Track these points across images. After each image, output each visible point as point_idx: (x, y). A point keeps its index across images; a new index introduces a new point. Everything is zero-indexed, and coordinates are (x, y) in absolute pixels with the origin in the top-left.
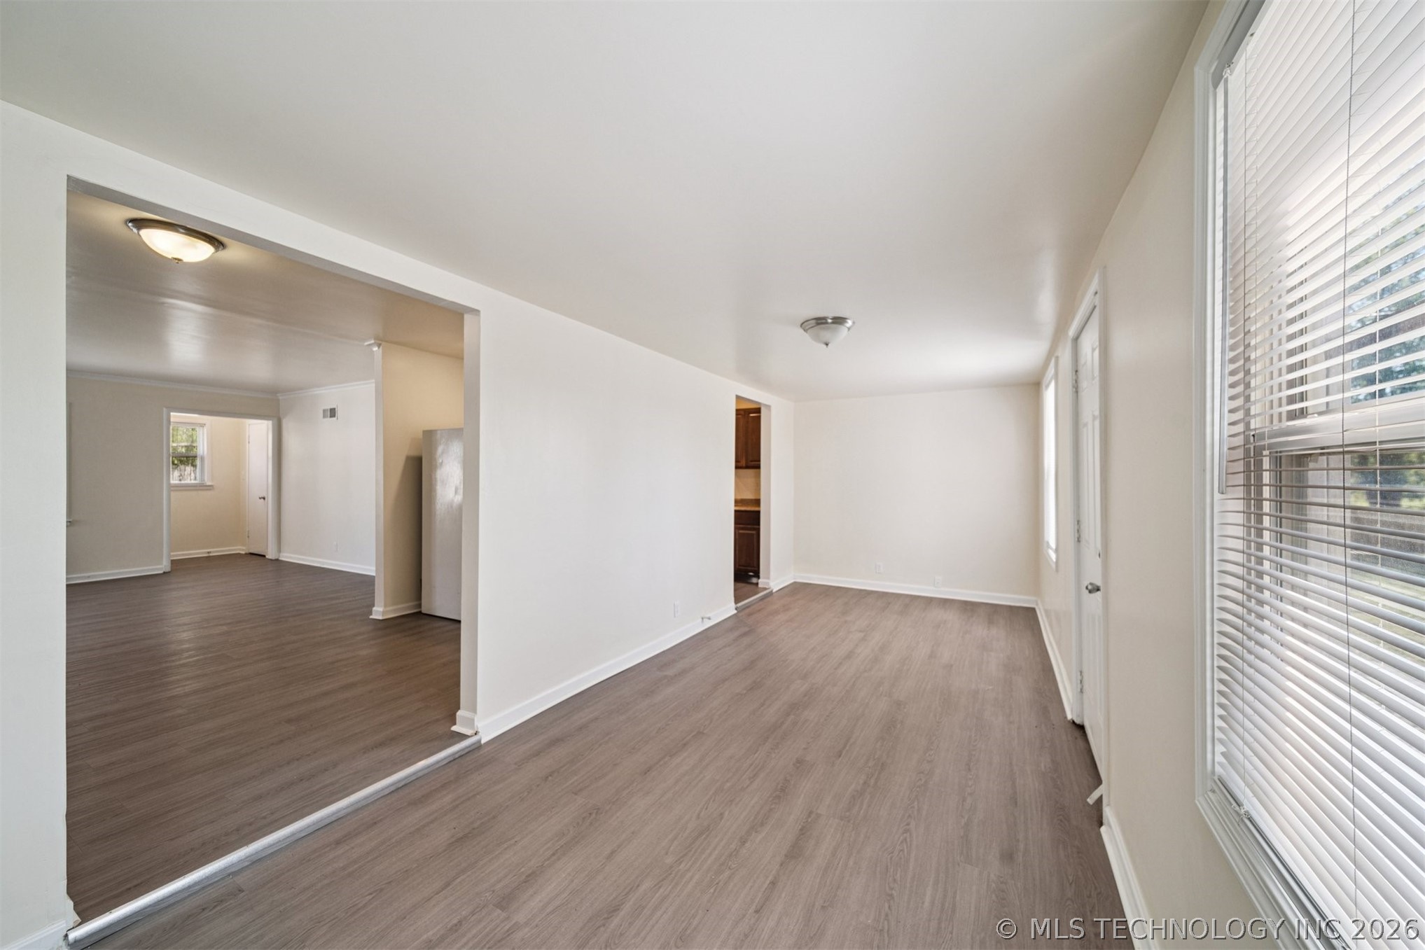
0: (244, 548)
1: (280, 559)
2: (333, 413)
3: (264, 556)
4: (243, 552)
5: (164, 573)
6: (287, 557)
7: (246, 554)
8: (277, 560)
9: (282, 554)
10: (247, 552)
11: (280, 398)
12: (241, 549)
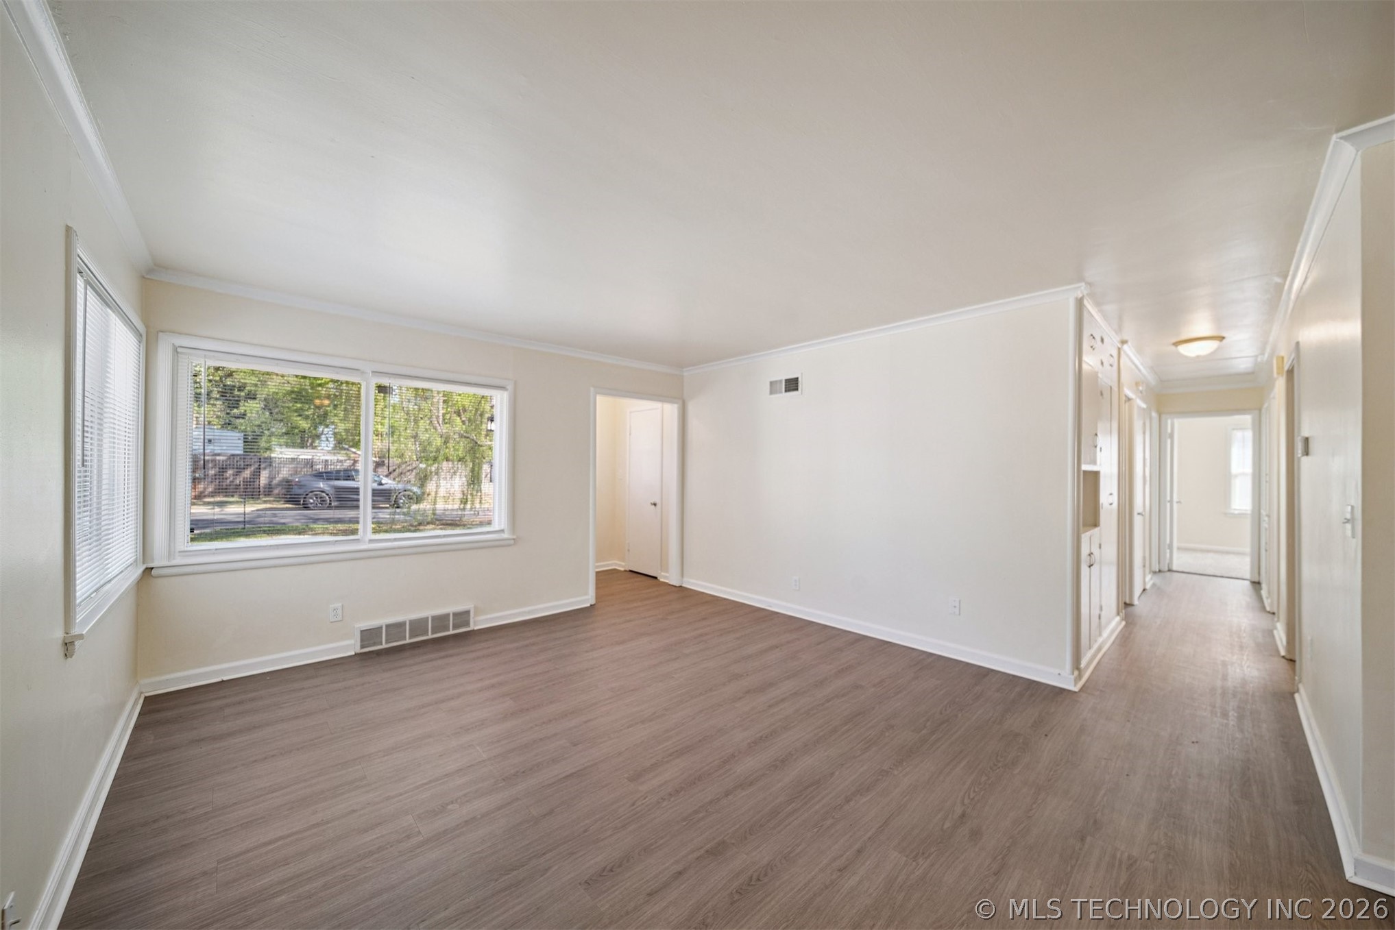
0: (623, 564)
1: (683, 585)
2: (792, 385)
3: (656, 578)
4: (622, 569)
5: (591, 605)
6: (694, 583)
7: (625, 571)
8: (681, 586)
9: (685, 579)
10: (627, 569)
11: (685, 374)
12: (621, 566)
